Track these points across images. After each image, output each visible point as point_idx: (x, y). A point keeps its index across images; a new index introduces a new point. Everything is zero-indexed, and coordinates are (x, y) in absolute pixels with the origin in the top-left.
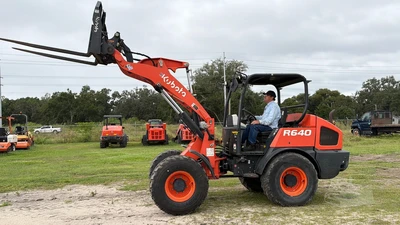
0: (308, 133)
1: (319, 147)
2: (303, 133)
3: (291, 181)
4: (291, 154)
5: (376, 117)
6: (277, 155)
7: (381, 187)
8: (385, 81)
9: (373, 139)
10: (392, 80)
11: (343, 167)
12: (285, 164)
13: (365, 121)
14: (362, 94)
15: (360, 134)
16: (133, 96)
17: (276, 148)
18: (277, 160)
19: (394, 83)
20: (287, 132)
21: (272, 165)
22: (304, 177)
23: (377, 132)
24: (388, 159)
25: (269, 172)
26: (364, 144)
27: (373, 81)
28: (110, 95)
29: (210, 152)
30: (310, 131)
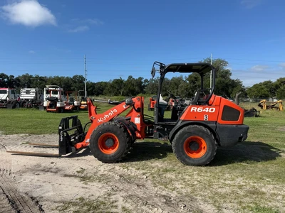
0: (212, 110)
1: (220, 121)
11: (241, 139)
17: (184, 121)
20: (194, 109)
28: (143, 81)
29: (137, 121)
30: (214, 109)
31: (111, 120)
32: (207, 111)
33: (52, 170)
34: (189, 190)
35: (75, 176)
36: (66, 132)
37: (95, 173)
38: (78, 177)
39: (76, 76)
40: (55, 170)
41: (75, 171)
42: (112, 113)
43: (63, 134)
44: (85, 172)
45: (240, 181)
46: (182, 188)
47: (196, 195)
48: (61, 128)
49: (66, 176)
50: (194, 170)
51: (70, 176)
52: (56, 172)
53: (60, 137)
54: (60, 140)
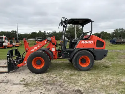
0: (91, 42)
1: (96, 48)
2: (89, 42)
3: (84, 61)
4: (83, 51)
5: (117, 39)
6: (78, 51)
7: (119, 63)
8: (120, 29)
9: (116, 45)
10: (122, 29)
11: (105, 56)
12: (81, 54)
13: (114, 40)
14: (113, 33)
15: (112, 44)
16: (52, 33)
17: (78, 48)
18: (78, 53)
19: (123, 30)
20: (83, 42)
21: (76, 55)
22: (89, 59)
23: (117, 43)
24: (121, 52)
25: (75, 58)
26: (113, 47)
27: (117, 29)
28: (46, 33)
29: (53, 50)
30: (92, 42)
31: (39, 50)
32: (89, 43)
33: (4, 81)
34: (88, 85)
35: (20, 84)
36: (11, 58)
37: (32, 80)
38: (22, 84)
39: (13, 31)
40: (6, 82)
41: (19, 80)
42: (39, 46)
43: (10, 59)
44: (26, 81)
45: (109, 77)
46: (84, 84)
47: (94, 88)
48: (8, 56)
49: (14, 84)
50: (85, 74)
51: (17, 84)
52: (7, 83)
53: (8, 61)
54: (8, 63)
